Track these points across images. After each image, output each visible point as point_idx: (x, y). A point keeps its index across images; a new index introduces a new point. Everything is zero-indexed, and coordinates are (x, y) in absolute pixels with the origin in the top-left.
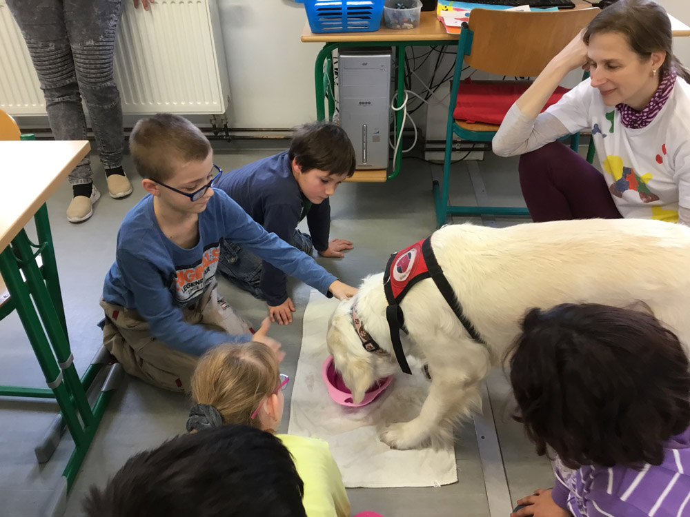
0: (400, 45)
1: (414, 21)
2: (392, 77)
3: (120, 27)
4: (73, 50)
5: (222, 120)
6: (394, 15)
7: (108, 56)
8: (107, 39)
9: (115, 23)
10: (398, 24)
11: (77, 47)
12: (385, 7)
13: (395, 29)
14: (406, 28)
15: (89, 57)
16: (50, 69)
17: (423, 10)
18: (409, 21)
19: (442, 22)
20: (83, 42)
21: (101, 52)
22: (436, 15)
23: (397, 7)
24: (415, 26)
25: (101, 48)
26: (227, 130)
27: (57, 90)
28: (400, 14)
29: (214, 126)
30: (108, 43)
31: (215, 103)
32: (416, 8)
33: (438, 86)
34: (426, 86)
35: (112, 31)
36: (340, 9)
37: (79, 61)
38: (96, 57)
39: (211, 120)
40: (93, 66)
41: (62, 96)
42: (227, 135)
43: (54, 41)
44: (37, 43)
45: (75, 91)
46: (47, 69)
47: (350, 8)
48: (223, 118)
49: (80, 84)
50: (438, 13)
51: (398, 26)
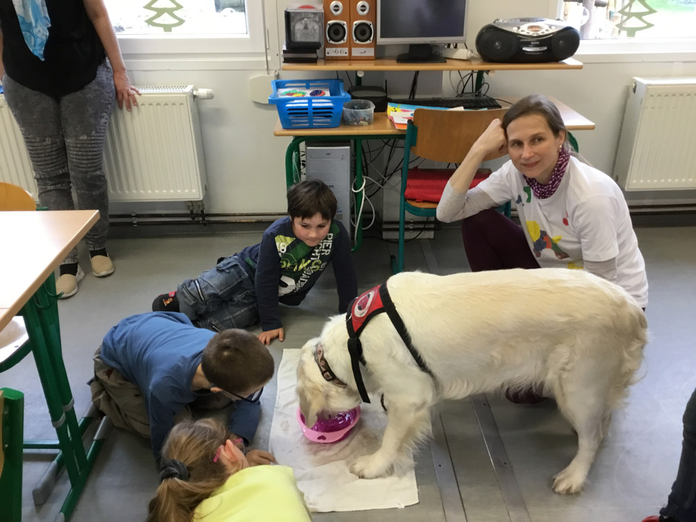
0: (357, 138)
1: (369, 120)
2: (351, 168)
3: (110, 124)
4: (67, 144)
5: (199, 206)
6: (352, 115)
7: (98, 149)
8: (98, 135)
9: (106, 121)
10: (356, 121)
11: (71, 141)
12: (344, 108)
13: (352, 126)
14: (362, 125)
15: (82, 150)
16: (46, 160)
17: (375, 111)
18: (364, 120)
19: (391, 121)
20: (77, 137)
21: (93, 145)
22: (386, 115)
23: (354, 108)
24: (369, 124)
25: (93, 142)
26: (203, 215)
27: (50, 179)
28: (357, 113)
29: (192, 211)
30: (99, 138)
31: (194, 191)
32: (369, 109)
33: (392, 174)
34: (380, 174)
35: (102, 128)
36: (307, 109)
37: (72, 153)
38: (88, 149)
39: (189, 207)
40: (85, 158)
41: (55, 184)
42: (204, 219)
43: (50, 137)
44: (35, 138)
45: (67, 180)
46: (43, 161)
47: (315, 108)
48: (200, 204)
49: (72, 173)
50: (388, 113)
51: (356, 123)
